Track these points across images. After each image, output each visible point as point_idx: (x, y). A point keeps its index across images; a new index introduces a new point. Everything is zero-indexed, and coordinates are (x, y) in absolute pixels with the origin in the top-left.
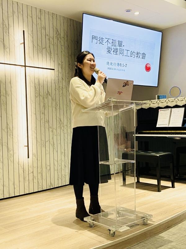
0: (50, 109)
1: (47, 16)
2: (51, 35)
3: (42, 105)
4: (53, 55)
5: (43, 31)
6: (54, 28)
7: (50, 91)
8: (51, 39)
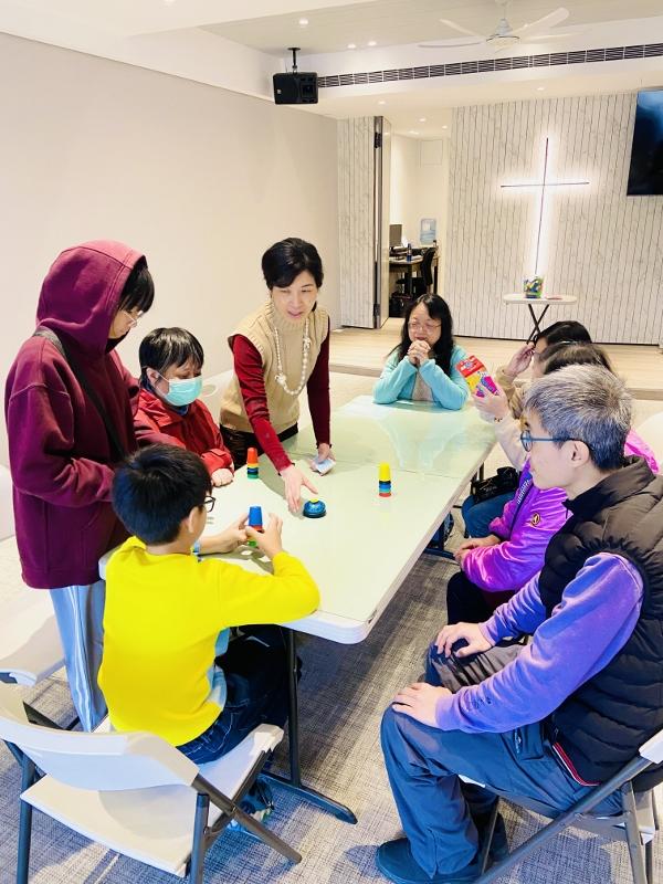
0: (582, 238)
2: (602, 130)
3: (568, 232)
4: (599, 159)
6: (609, 118)
7: (586, 213)
8: (600, 137)
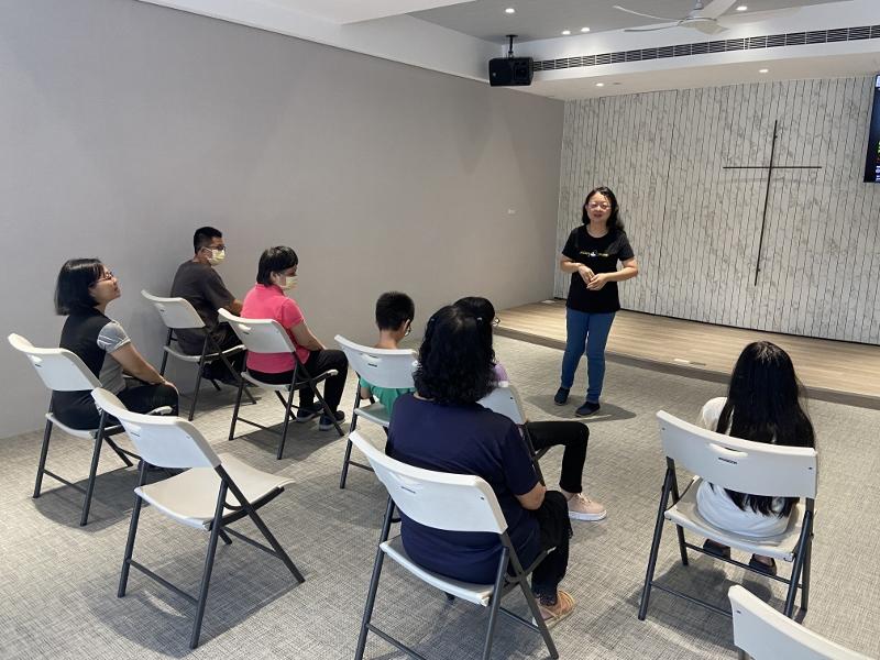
0: (814, 225)
1: (834, 86)
2: (838, 113)
5: (821, 112)
6: (847, 101)
7: (819, 199)
